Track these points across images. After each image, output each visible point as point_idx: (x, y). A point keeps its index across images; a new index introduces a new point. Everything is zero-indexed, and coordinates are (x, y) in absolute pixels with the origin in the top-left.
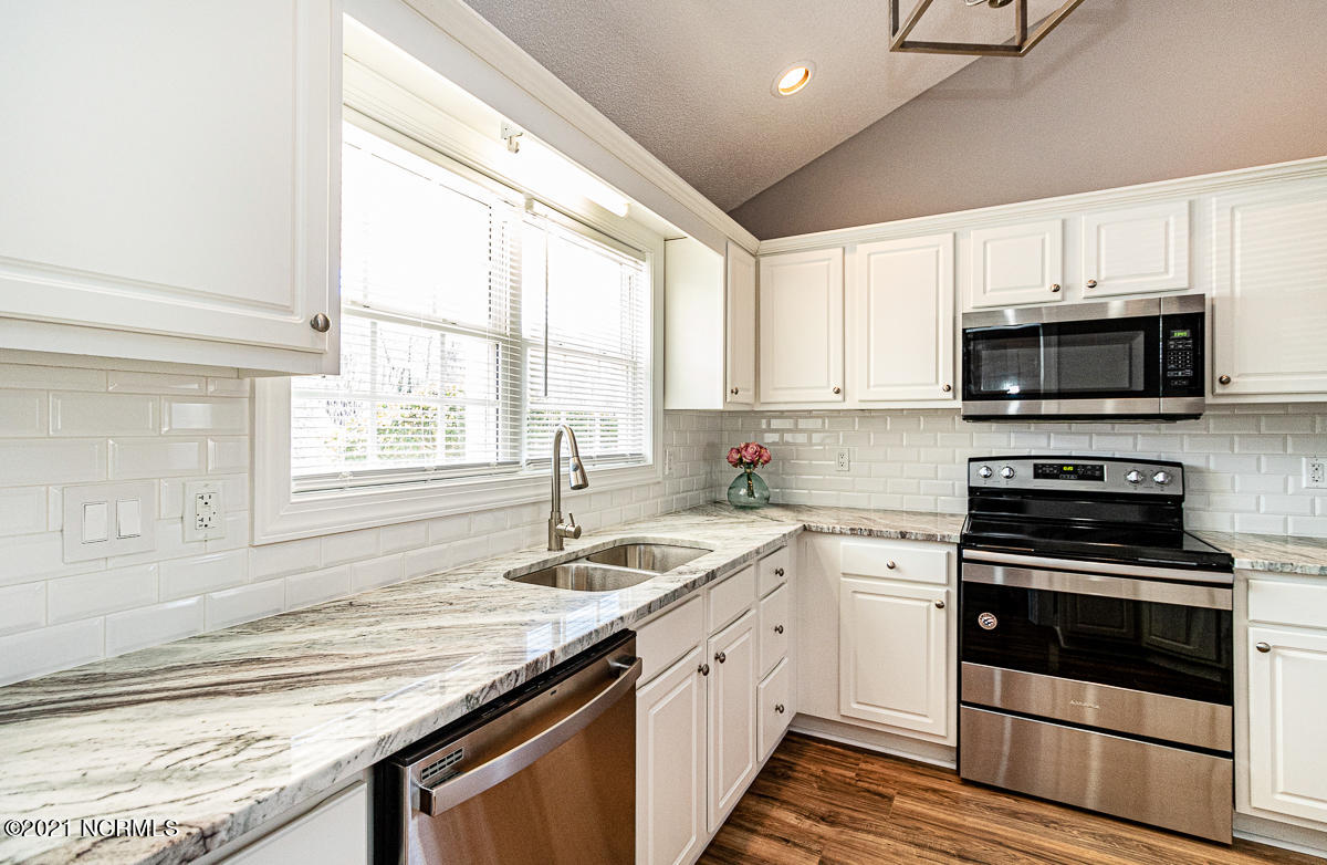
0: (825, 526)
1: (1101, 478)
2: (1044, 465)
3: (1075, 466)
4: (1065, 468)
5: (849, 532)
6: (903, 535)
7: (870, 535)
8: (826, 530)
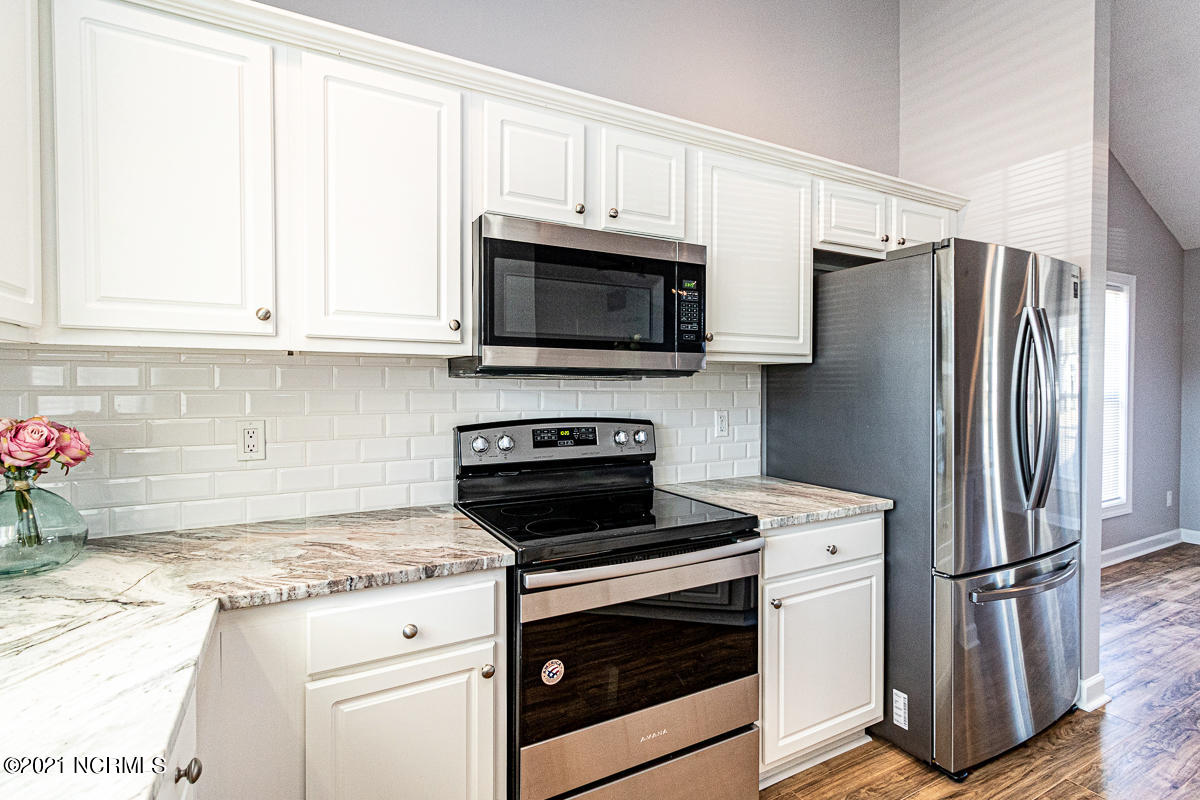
0: (271, 590)
1: (594, 442)
2: (542, 431)
3: (571, 430)
4: (562, 433)
5: (327, 591)
6: (430, 573)
7: (369, 586)
8: (274, 598)
